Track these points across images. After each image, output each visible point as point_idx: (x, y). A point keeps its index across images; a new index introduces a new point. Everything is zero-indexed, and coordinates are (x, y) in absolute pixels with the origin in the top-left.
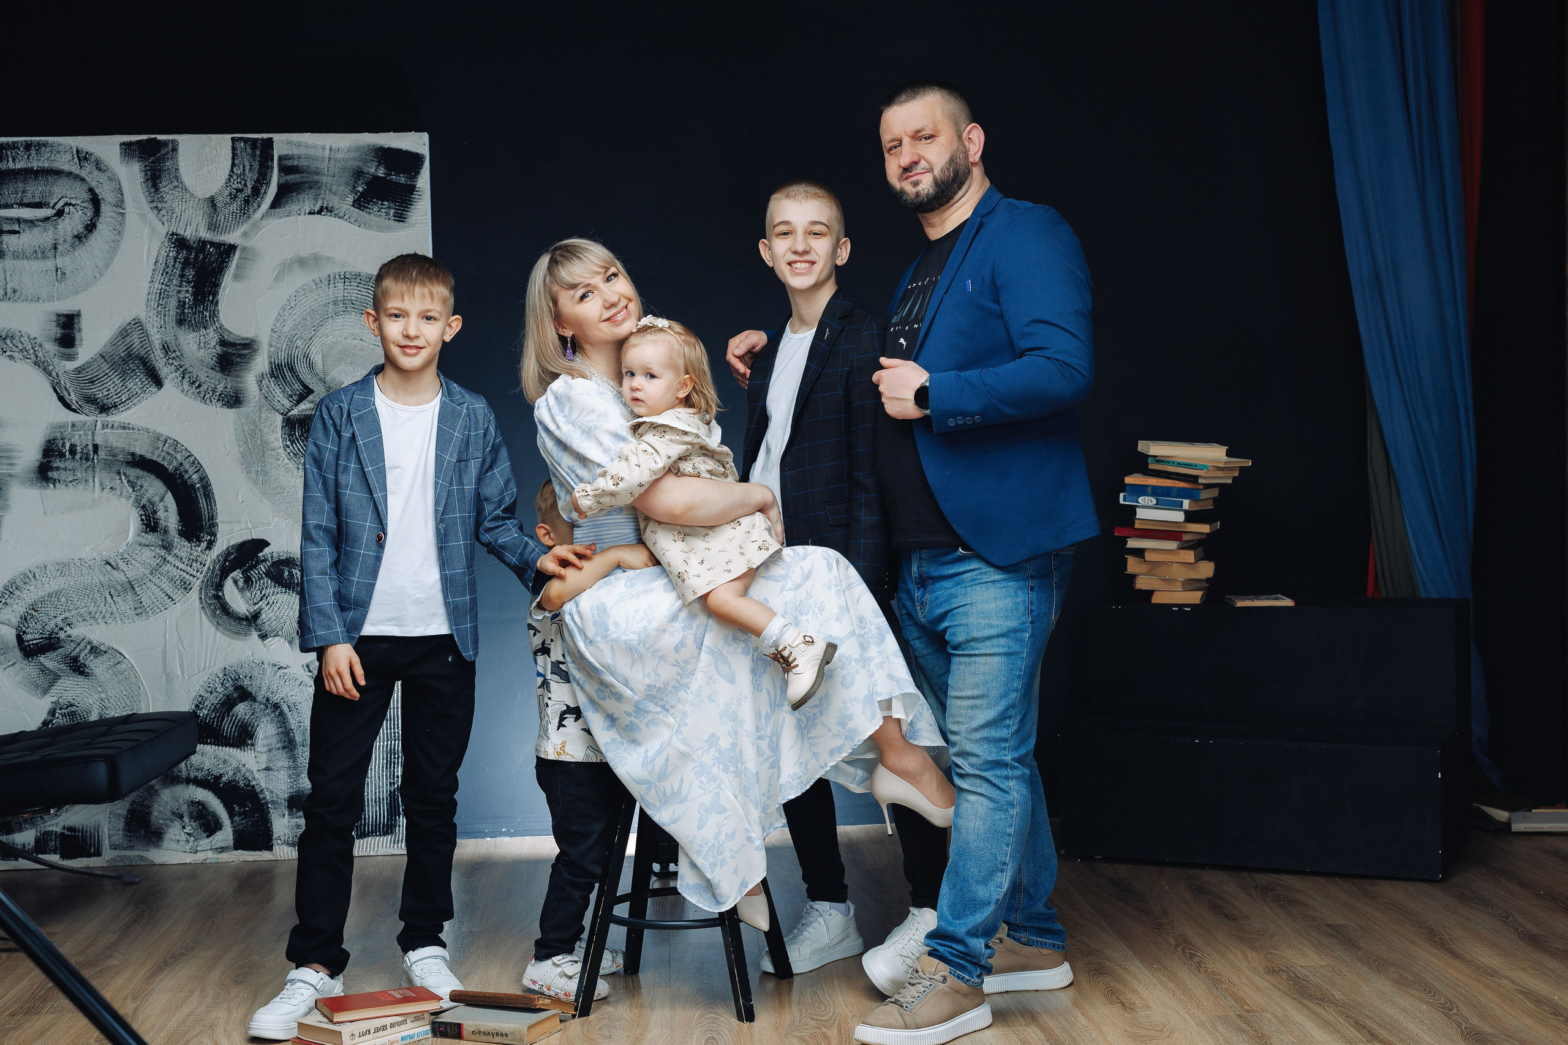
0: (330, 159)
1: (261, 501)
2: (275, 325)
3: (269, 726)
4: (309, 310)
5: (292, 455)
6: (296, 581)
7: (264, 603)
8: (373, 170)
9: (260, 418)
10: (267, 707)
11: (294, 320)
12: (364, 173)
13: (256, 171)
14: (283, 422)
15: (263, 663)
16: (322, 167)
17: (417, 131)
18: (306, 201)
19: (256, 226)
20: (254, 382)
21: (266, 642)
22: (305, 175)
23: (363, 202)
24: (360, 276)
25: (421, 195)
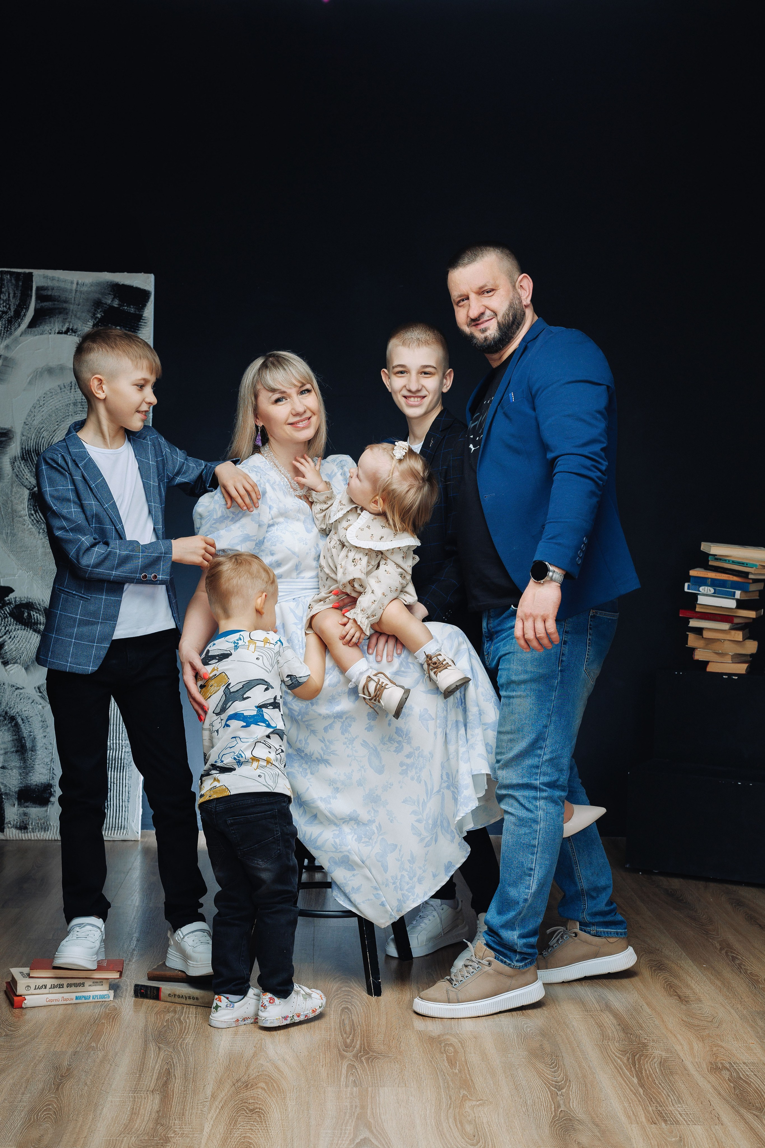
0: (76, 291)
1: (9, 556)
2: (27, 419)
3: (6, 733)
4: (55, 408)
5: (35, 522)
6: (33, 621)
7: (7, 637)
8: (109, 302)
9: (11, 492)
10: (5, 719)
11: (42, 416)
12: (102, 303)
13: (18, 298)
14: (29, 496)
15: (4, 684)
16: (70, 297)
17: (145, 272)
18: (56, 324)
19: (16, 341)
20: (9, 463)
21: (7, 667)
22: (56, 303)
25: (146, 323)
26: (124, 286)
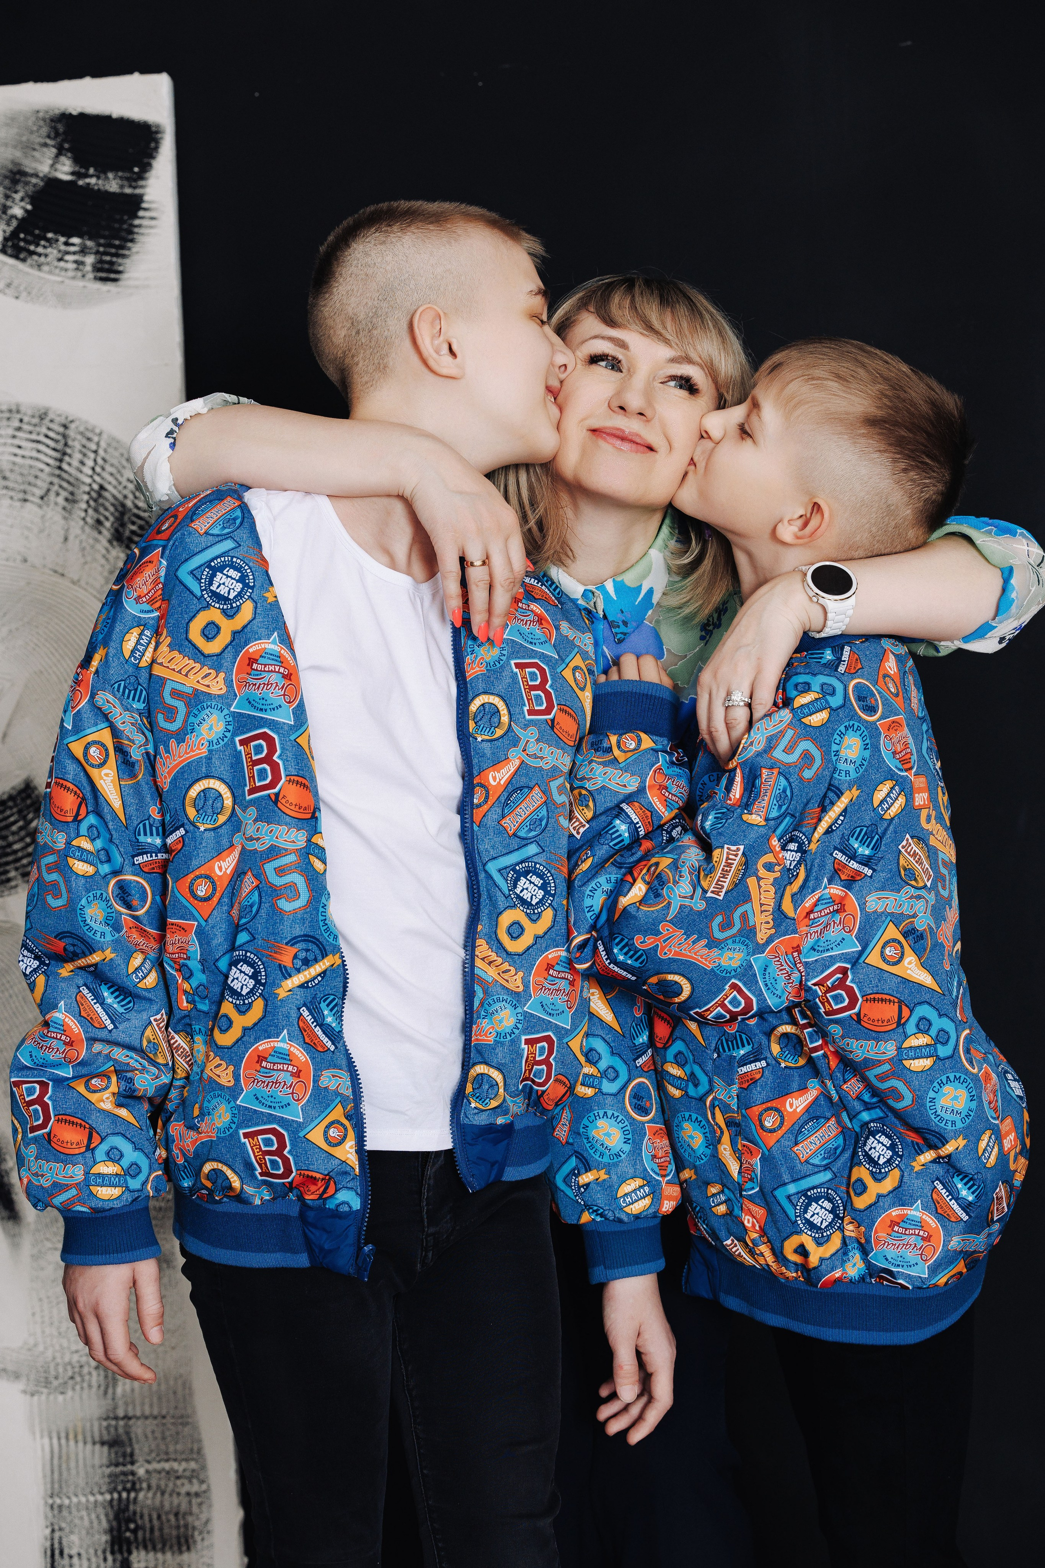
8: (44, 168)
12: (24, 174)
17: (144, 71)
23: (24, 240)
24: (18, 412)
25: (152, 218)
26: (82, 116)
